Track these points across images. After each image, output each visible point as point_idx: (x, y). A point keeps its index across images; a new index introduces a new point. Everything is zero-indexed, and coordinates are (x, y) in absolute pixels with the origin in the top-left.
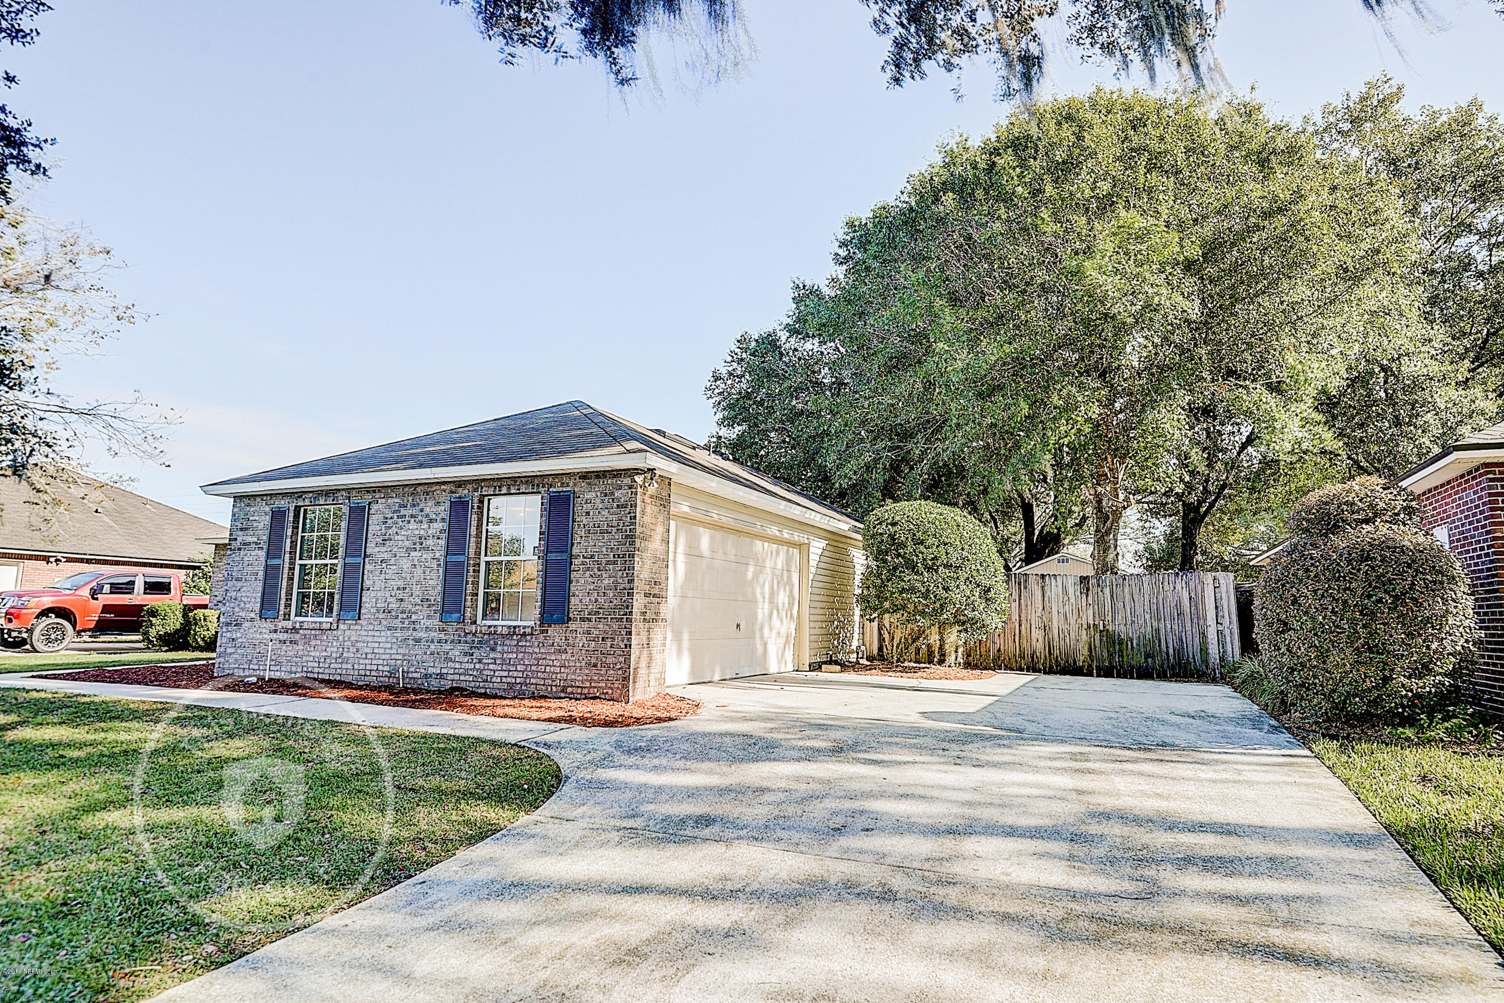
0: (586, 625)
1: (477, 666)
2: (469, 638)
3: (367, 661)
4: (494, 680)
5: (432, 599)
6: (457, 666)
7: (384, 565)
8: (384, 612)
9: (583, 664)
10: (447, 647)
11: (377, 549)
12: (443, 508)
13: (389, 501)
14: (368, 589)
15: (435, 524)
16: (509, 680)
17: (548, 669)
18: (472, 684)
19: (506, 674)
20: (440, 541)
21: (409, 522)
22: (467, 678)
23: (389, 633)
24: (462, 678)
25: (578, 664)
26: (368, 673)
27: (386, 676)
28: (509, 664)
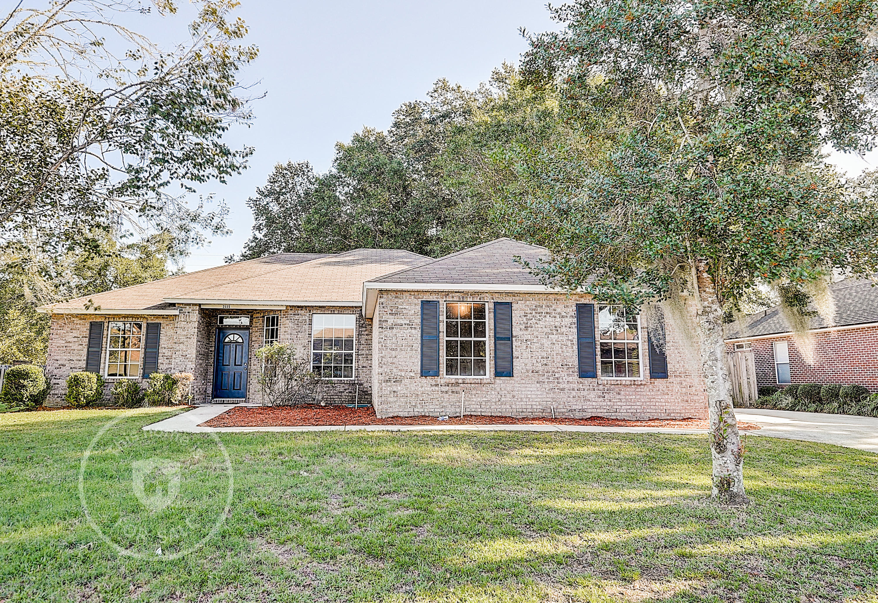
0: (679, 379)
1: (609, 403)
2: (601, 387)
3: (523, 403)
4: (621, 411)
5: (570, 364)
6: (594, 403)
7: (529, 343)
8: (533, 372)
9: (679, 400)
10: (585, 393)
11: (521, 333)
12: (571, 309)
13: (528, 302)
14: (518, 358)
15: (566, 319)
16: (632, 411)
17: (657, 404)
18: (606, 414)
19: (630, 407)
20: (571, 329)
21: (545, 316)
22: (602, 411)
23: (538, 385)
24: (598, 411)
25: (676, 401)
26: (525, 410)
27: (539, 412)
28: (631, 402)
